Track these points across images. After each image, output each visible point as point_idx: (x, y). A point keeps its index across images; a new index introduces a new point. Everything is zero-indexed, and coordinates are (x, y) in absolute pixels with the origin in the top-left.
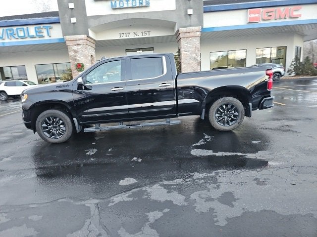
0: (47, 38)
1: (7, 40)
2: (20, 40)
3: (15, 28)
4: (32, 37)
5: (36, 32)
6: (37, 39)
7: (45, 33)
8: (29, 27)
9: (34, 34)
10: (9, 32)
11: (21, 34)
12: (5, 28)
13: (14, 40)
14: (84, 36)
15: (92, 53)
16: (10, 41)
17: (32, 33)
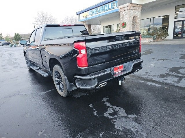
0: (116, 8)
2: (106, 12)
3: (104, 6)
4: (110, 9)
5: (112, 6)
6: (112, 10)
7: (115, 7)
8: (109, 4)
9: (111, 8)
10: (102, 8)
11: (106, 9)
12: (100, 7)
13: (104, 12)
14: (128, 4)
15: (136, 14)
16: (102, 13)
17: (110, 7)
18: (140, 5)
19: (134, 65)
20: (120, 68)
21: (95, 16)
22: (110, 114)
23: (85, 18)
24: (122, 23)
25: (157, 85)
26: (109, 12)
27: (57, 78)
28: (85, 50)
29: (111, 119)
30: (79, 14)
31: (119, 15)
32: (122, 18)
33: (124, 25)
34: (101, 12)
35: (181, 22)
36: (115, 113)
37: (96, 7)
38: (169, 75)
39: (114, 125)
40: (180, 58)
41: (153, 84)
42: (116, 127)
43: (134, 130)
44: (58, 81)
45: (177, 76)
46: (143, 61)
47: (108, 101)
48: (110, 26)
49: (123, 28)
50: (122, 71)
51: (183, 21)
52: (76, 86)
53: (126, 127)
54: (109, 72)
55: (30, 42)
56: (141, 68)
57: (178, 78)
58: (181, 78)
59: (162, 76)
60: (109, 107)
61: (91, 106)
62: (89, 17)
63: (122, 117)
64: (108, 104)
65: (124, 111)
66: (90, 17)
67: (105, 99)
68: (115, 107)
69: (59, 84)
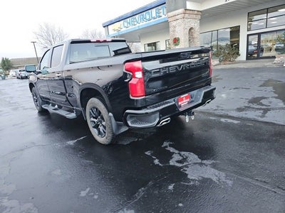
0: (163, 16)
1: (141, 24)
3: (144, 13)
4: (154, 18)
5: (156, 13)
6: (158, 19)
7: (161, 14)
8: (153, 10)
10: (142, 17)
11: (148, 17)
12: (139, 15)
13: (145, 23)
14: (181, 10)
15: (192, 25)
16: (143, 24)
17: (154, 15)
18: (198, 11)
19: (205, 93)
20: (186, 98)
21: (131, 28)
22: (178, 162)
23: (115, 32)
24: (173, 38)
25: (236, 122)
26: (153, 22)
27: (94, 118)
28: (141, 72)
29: (181, 168)
30: (106, 26)
31: (168, 27)
32: (174, 31)
33: (176, 41)
34: (140, 23)
35: (257, 36)
36: (184, 160)
37: (134, 15)
38: (249, 107)
39: (187, 175)
40: (261, 86)
41: (230, 121)
42: (189, 177)
43: (215, 179)
44: (94, 122)
45: (260, 109)
46: (215, 89)
47: (170, 146)
48: (154, 44)
49: (176, 45)
50: (189, 103)
51: (259, 34)
52: (128, 126)
53: (202, 175)
54: (174, 103)
55: (42, 68)
56: (213, 98)
57: (262, 111)
58: (266, 111)
59: (240, 110)
60: (173, 153)
61: (148, 153)
62: (122, 30)
63: (195, 164)
64: (172, 150)
65: (196, 157)
66: (124, 30)
67: (166, 144)
68: (183, 153)
69: (96, 127)
